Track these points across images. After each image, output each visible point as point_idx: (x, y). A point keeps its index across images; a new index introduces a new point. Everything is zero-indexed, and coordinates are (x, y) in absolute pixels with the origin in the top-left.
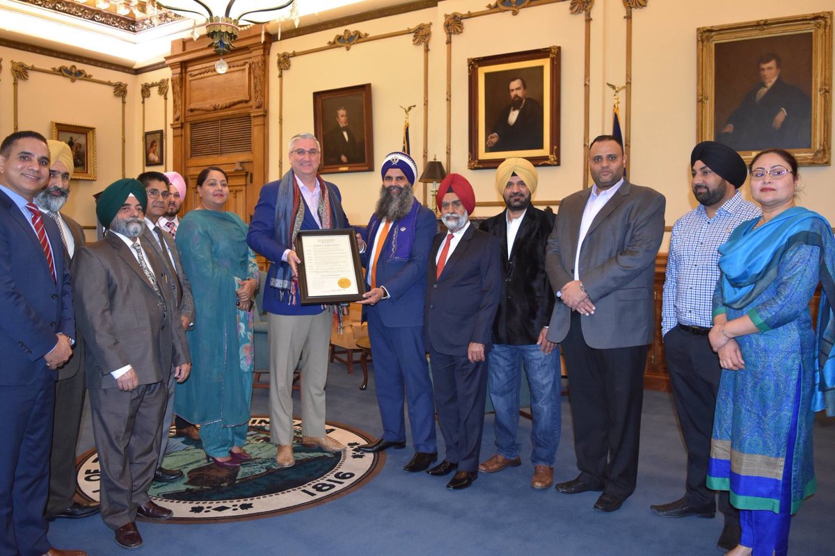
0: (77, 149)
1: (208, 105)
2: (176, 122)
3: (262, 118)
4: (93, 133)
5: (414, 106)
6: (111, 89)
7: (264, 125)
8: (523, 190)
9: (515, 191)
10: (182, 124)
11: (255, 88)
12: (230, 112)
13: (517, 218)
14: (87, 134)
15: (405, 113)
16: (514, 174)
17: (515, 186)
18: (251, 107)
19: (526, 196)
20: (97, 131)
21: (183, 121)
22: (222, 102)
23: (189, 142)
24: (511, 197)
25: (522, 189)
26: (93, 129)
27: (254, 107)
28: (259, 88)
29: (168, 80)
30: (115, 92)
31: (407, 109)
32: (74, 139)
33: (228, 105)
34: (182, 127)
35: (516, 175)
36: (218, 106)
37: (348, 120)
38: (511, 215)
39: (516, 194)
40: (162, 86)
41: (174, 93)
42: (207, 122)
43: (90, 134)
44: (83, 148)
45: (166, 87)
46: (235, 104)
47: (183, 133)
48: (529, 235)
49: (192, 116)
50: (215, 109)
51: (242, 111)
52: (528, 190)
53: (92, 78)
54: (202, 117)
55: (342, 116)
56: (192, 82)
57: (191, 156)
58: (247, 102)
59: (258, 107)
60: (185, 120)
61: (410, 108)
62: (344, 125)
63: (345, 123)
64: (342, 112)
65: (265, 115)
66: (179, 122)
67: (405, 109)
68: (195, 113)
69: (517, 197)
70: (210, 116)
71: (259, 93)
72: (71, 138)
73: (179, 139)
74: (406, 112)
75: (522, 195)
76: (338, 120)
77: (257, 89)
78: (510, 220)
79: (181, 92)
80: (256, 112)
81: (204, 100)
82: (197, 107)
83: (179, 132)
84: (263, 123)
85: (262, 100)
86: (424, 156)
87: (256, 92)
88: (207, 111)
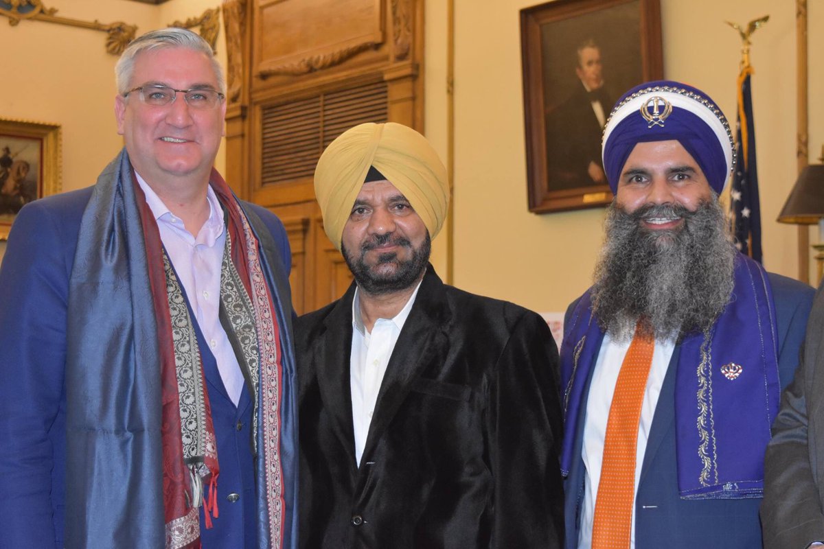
0: (18, 173)
1: (293, 62)
2: (233, 105)
3: (407, 84)
4: (56, 137)
5: (766, 19)
6: (101, 39)
7: (413, 99)
8: (406, 225)
9: (381, 229)
10: (244, 108)
11: (394, 13)
12: (341, 75)
13: (390, 316)
14: (41, 140)
15: (739, 38)
16: (374, 175)
17: (381, 213)
18: (386, 58)
19: (417, 244)
20: (65, 133)
21: (247, 103)
22: (322, 52)
23: (258, 149)
24: (367, 247)
25: (400, 222)
26: (54, 128)
27: (392, 58)
28: (401, 11)
29: (218, 11)
30: (108, 45)
31: (745, 28)
32: (13, 151)
33: (337, 58)
34: (243, 117)
35: (382, 178)
36: (317, 62)
37: (604, 74)
38: (370, 306)
39: (382, 239)
40: (206, 26)
41: (228, 38)
42: (295, 101)
43: (49, 140)
44: (34, 171)
45: (214, 28)
46: (352, 54)
47: (246, 132)
48: (428, 370)
49: (264, 89)
50: (311, 70)
51: (366, 69)
52: (421, 224)
53: (58, 15)
54: (285, 90)
55: (590, 63)
56: (266, 11)
57: (263, 183)
58: (377, 46)
59: (401, 57)
60: (251, 99)
61: (752, 27)
62: (595, 85)
63: (597, 80)
64: (589, 53)
65: (416, 75)
66: (238, 104)
67: (739, 28)
68: (272, 81)
69: (387, 249)
70: (301, 85)
71: (403, 22)
72: (7, 150)
73: (238, 142)
74: (744, 36)
75: (404, 241)
76: (581, 76)
77: (399, 14)
78: (368, 322)
79: (243, 34)
80: (398, 69)
81: (288, 49)
82: (273, 68)
83: (237, 127)
84: (409, 94)
85: (410, 40)
86: (799, 153)
87: (396, 21)
88: (295, 75)
